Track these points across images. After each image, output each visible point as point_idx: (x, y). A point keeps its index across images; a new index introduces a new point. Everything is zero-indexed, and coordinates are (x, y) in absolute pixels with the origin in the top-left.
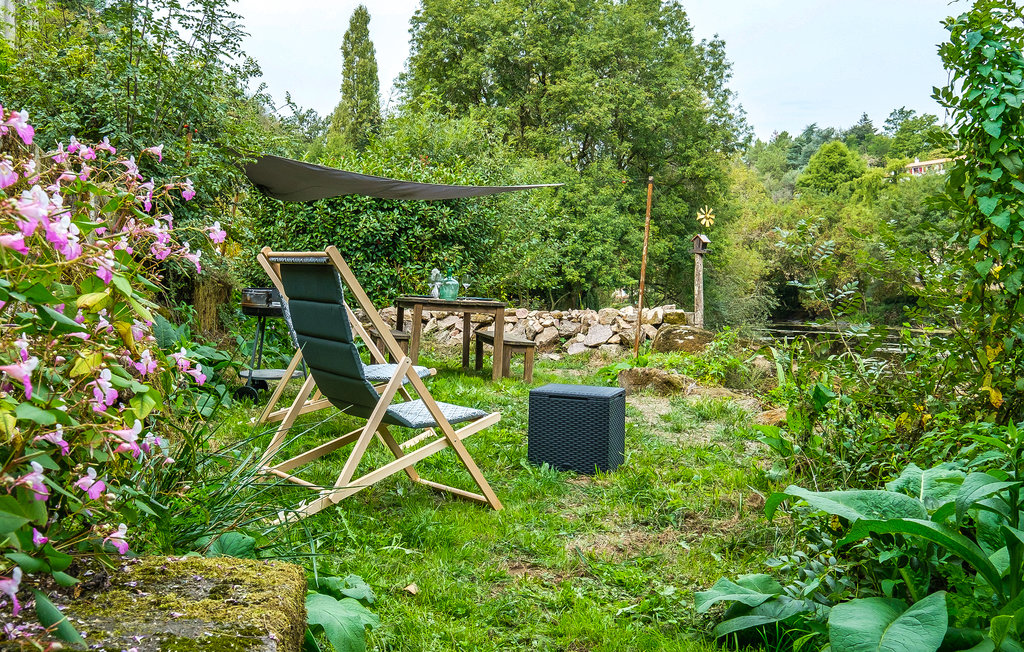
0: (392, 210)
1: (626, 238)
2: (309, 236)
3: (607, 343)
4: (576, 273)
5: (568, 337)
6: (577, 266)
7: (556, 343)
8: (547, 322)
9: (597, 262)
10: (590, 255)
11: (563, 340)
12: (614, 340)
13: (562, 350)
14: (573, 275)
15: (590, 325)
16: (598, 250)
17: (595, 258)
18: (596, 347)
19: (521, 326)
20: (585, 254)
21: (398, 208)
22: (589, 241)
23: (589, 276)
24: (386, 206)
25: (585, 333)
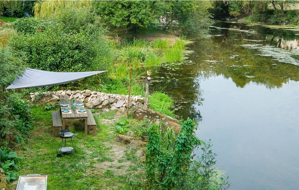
0: (59, 53)
1: (155, 4)
2: (31, 64)
3: (122, 107)
4: (135, 20)
5: (112, 103)
6: (135, 18)
7: (108, 105)
8: (106, 98)
9: (143, 16)
10: (140, 13)
11: (110, 104)
12: (124, 106)
13: (110, 107)
14: (134, 21)
15: (118, 100)
16: (144, 11)
17: (143, 14)
18: (119, 108)
19: (98, 99)
20: (138, 12)
21: (60, 52)
22: (140, 7)
23: (140, 21)
24: (56, 52)
25: (116, 102)
